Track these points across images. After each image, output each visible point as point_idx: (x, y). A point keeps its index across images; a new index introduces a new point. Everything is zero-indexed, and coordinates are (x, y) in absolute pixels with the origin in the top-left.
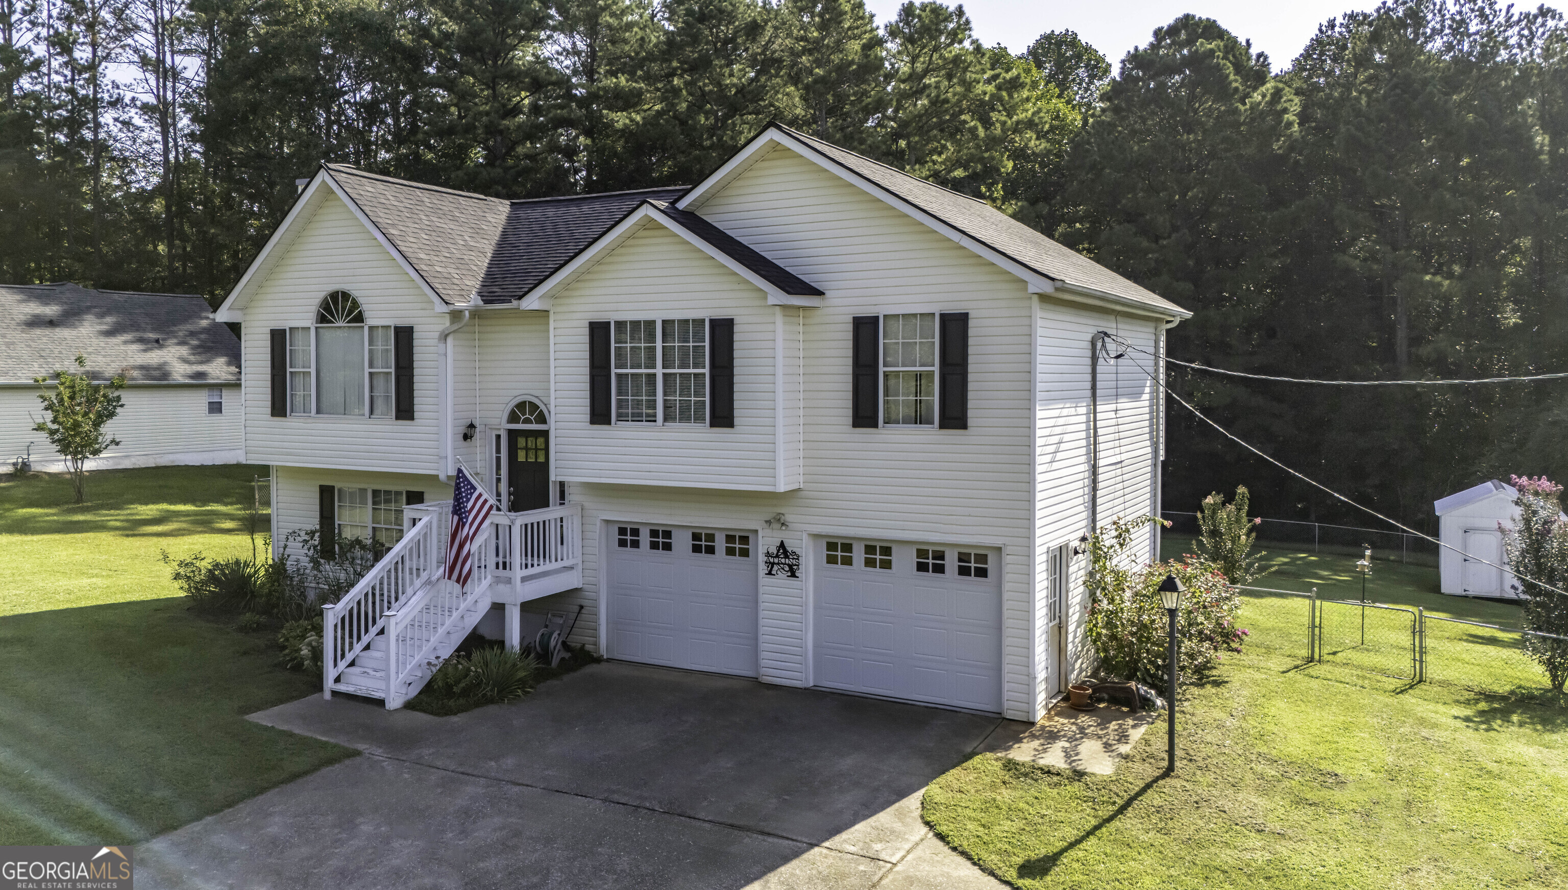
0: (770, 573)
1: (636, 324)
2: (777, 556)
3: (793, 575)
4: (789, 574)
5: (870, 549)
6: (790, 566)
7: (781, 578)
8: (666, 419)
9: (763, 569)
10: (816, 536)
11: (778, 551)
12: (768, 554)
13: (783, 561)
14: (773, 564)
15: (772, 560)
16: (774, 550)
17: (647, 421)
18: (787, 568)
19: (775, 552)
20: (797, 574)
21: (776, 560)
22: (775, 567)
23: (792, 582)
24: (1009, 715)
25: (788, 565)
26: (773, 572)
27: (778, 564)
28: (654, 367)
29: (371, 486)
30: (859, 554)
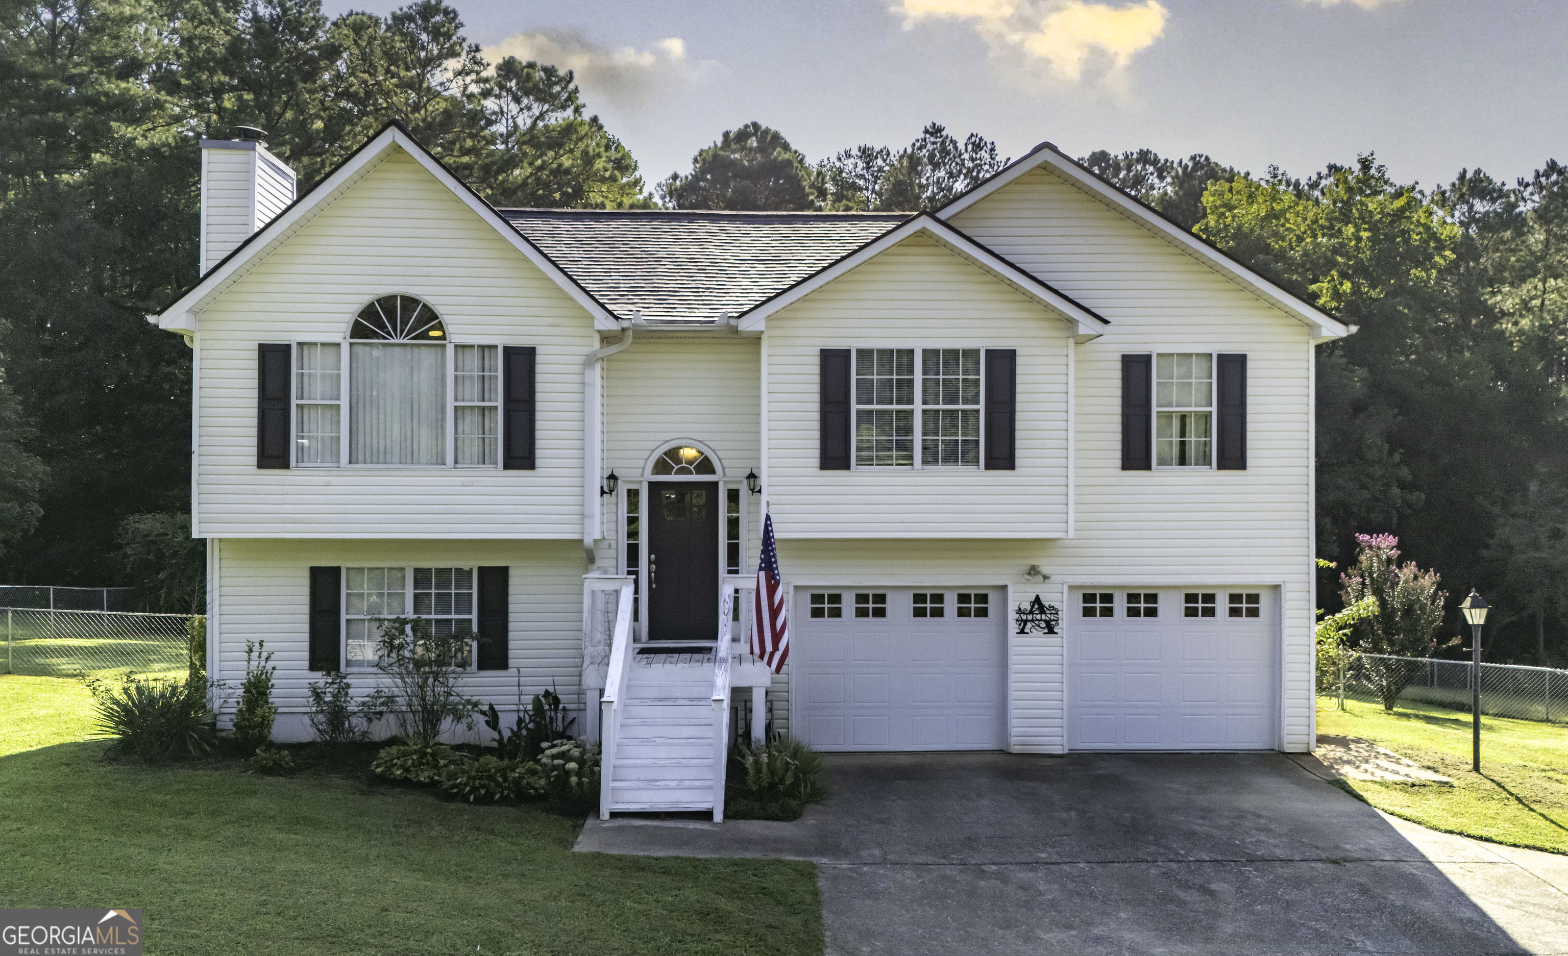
0: (1022, 632)
1: (885, 354)
2: (1031, 612)
3: (1051, 631)
4: (1046, 631)
5: (1132, 598)
6: (1048, 623)
7: (1037, 637)
8: (925, 462)
9: (1013, 627)
10: (1072, 588)
11: (1032, 607)
12: (1020, 611)
13: (1038, 617)
14: (1026, 622)
15: (1024, 617)
16: (1027, 606)
17: (897, 465)
18: (1043, 625)
19: (1029, 608)
20: (1055, 630)
21: (1030, 617)
22: (1029, 625)
23: (1051, 639)
24: (1289, 748)
25: (1045, 621)
26: (1026, 631)
27: (1032, 621)
28: (911, 401)
29: (411, 564)
30: (1120, 604)
